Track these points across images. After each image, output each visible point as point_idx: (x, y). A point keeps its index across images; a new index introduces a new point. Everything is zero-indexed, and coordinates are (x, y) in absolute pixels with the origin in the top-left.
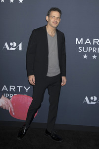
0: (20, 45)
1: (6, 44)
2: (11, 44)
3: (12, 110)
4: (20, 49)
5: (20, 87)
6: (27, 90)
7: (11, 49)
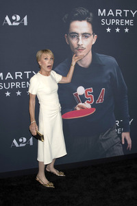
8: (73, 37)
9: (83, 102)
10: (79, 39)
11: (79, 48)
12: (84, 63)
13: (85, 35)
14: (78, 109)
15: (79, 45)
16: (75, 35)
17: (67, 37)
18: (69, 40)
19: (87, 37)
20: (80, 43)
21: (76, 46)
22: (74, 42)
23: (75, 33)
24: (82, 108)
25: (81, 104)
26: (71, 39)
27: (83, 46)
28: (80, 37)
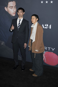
0: (50, 26)
1: (43, 25)
2: (45, 25)
3: (45, 59)
4: (50, 28)
5: (49, 48)
6: (53, 50)
7: (46, 28)
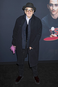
8: (51, 6)
9: (54, 34)
10: (53, 7)
11: (53, 11)
12: (55, 17)
13: (56, 5)
14: (51, 37)
15: (53, 9)
16: (52, 5)
17: (48, 5)
18: (49, 7)
19: (57, 6)
20: (54, 8)
21: (52, 10)
22: (51, 8)
23: (52, 4)
24: (53, 36)
25: (52, 35)
26: (50, 7)
27: (55, 10)
28: (54, 6)
